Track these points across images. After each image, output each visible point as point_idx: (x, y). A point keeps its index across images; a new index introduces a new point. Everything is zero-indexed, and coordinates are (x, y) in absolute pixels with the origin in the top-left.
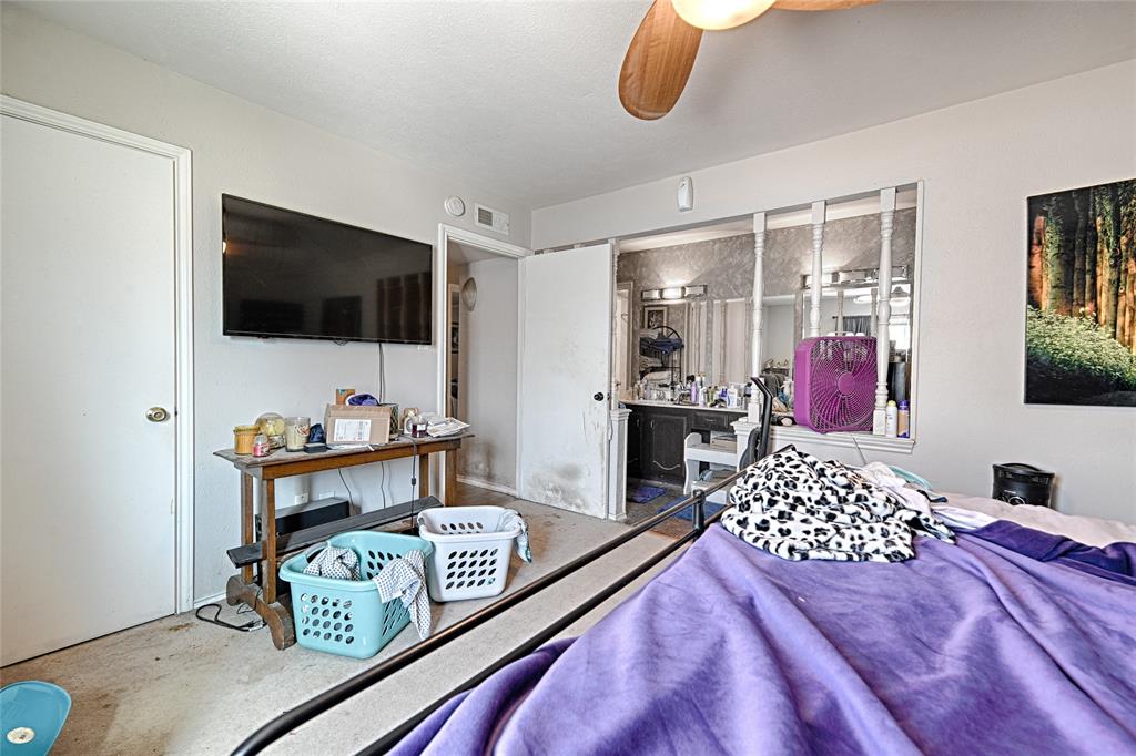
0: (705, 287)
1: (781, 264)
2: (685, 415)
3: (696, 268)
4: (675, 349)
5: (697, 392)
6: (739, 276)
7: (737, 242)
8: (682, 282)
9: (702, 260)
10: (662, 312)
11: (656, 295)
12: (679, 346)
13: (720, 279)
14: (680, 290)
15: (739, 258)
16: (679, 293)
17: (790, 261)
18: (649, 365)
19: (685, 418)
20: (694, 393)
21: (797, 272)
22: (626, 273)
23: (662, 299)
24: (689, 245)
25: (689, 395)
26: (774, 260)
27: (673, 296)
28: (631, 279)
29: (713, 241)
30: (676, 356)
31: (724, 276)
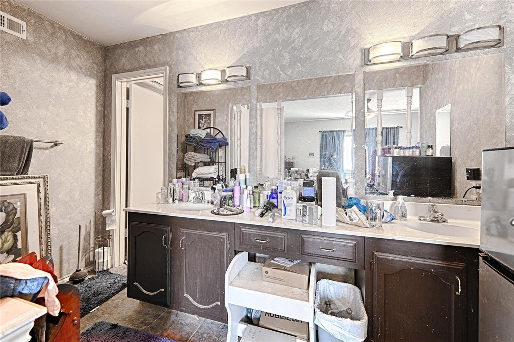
0: (248, 69)
1: (337, 37)
2: (226, 230)
3: (237, 48)
4: (220, 146)
5: (242, 193)
6: (286, 55)
7: (285, 14)
8: (223, 65)
9: (244, 37)
10: (209, 115)
11: (193, 79)
12: (224, 144)
13: (265, 59)
14: (220, 73)
15: (286, 34)
16: (218, 75)
17: (347, 33)
18: (198, 161)
19: (225, 235)
20: (237, 194)
21: (356, 46)
22: (160, 58)
23: (201, 84)
24: (229, 20)
25: (232, 197)
26: (328, 33)
27: (211, 77)
28: (165, 64)
29: (257, 15)
30: (221, 152)
31: (270, 56)
